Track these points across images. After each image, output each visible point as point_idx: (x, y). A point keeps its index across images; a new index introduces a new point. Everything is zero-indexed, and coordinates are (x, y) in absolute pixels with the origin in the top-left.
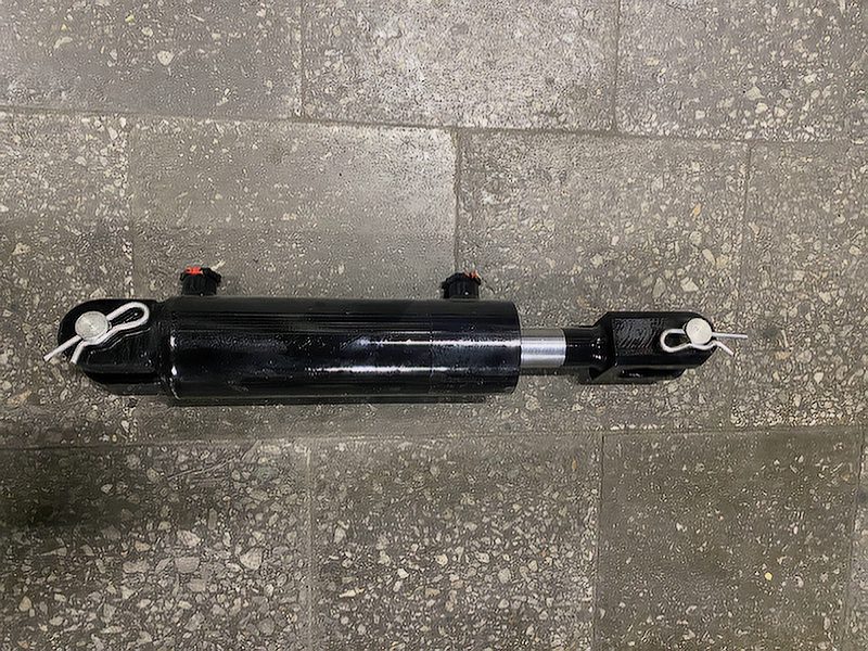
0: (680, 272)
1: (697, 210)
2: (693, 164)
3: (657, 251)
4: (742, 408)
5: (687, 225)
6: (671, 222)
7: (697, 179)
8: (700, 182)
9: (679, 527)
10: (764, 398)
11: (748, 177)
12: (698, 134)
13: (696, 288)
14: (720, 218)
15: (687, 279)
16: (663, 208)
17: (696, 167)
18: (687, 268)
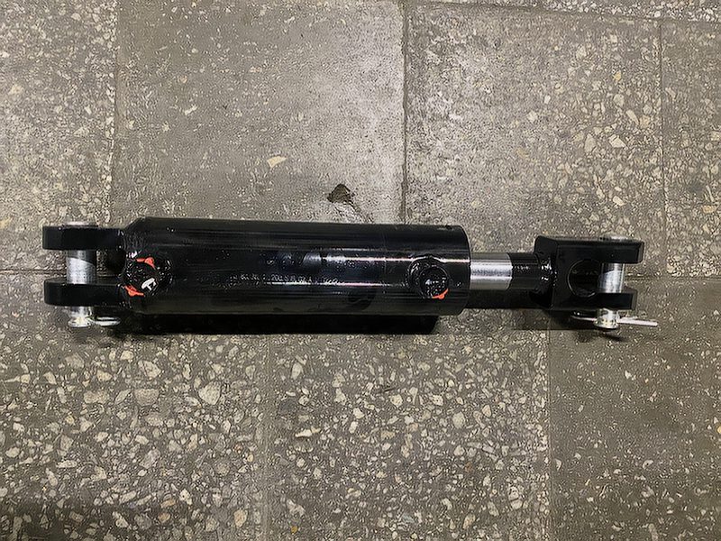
0: (608, 129)
1: (618, 76)
2: (611, 36)
3: (585, 110)
4: (677, 258)
5: (610, 89)
6: (596, 85)
7: (616, 49)
8: (619, 52)
9: (628, 375)
10: (696, 249)
11: (661, 49)
12: (614, 12)
13: (623, 145)
14: (639, 83)
15: (614, 136)
16: (588, 73)
17: (614, 39)
18: (614, 126)
